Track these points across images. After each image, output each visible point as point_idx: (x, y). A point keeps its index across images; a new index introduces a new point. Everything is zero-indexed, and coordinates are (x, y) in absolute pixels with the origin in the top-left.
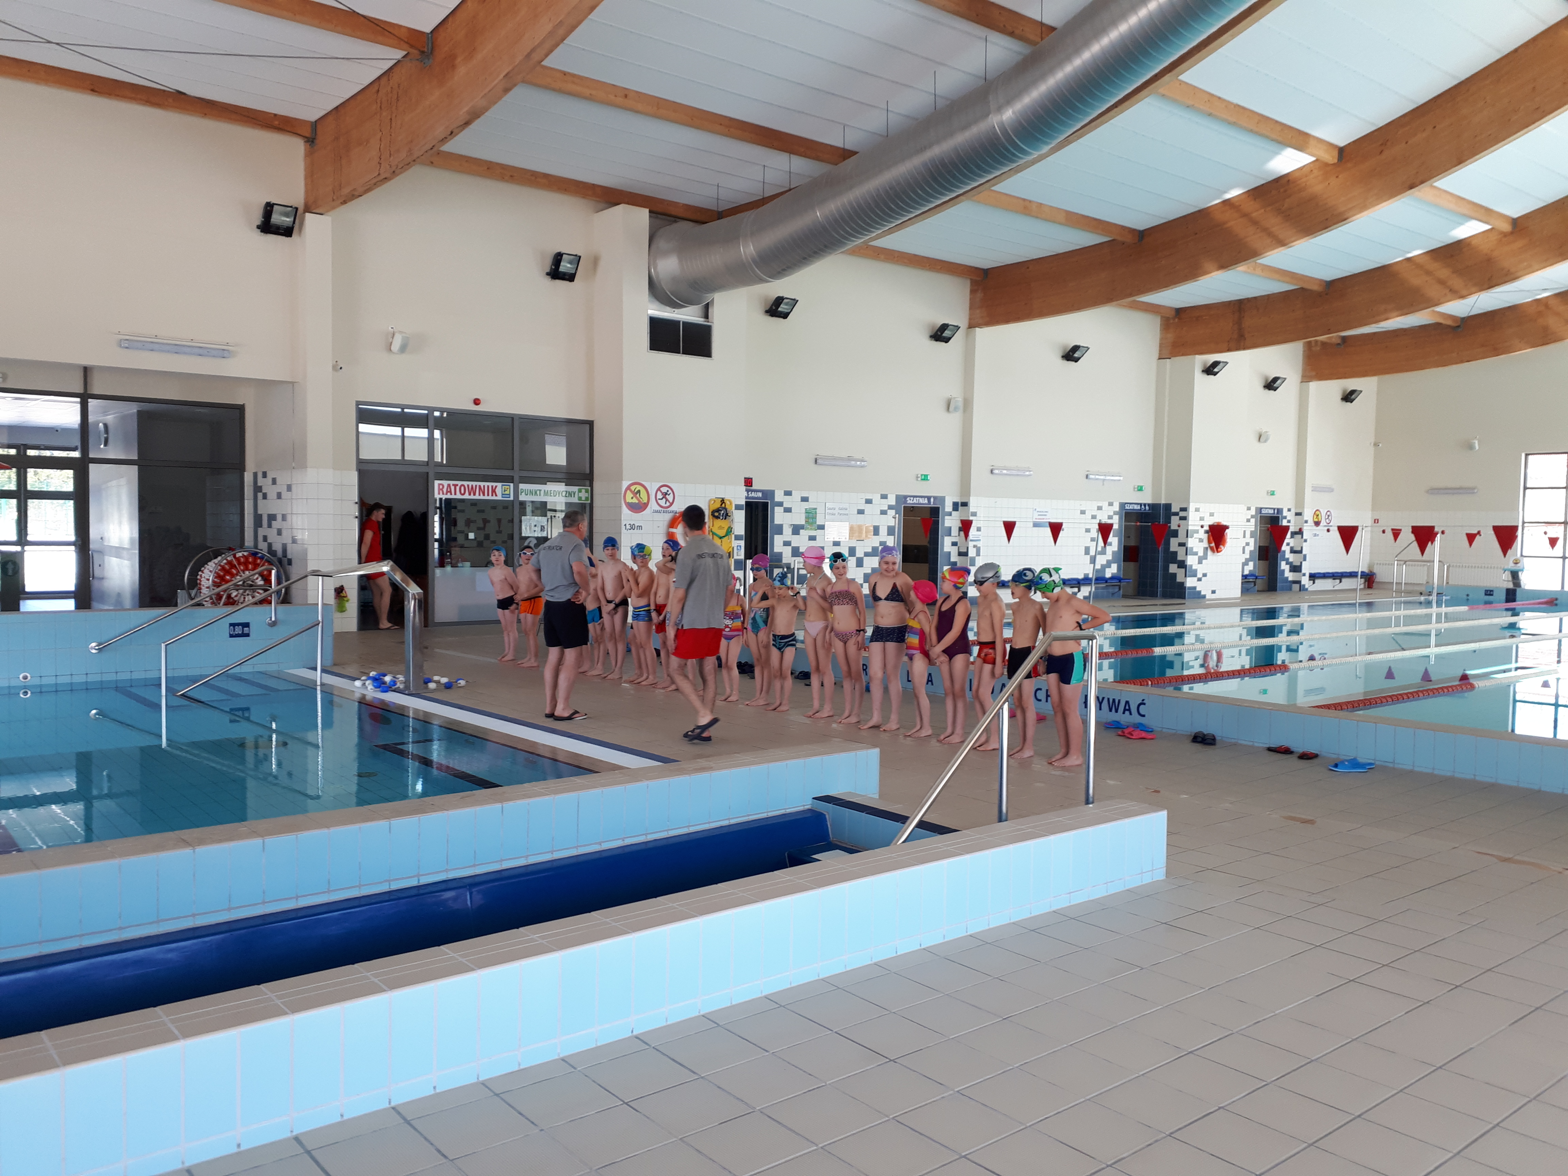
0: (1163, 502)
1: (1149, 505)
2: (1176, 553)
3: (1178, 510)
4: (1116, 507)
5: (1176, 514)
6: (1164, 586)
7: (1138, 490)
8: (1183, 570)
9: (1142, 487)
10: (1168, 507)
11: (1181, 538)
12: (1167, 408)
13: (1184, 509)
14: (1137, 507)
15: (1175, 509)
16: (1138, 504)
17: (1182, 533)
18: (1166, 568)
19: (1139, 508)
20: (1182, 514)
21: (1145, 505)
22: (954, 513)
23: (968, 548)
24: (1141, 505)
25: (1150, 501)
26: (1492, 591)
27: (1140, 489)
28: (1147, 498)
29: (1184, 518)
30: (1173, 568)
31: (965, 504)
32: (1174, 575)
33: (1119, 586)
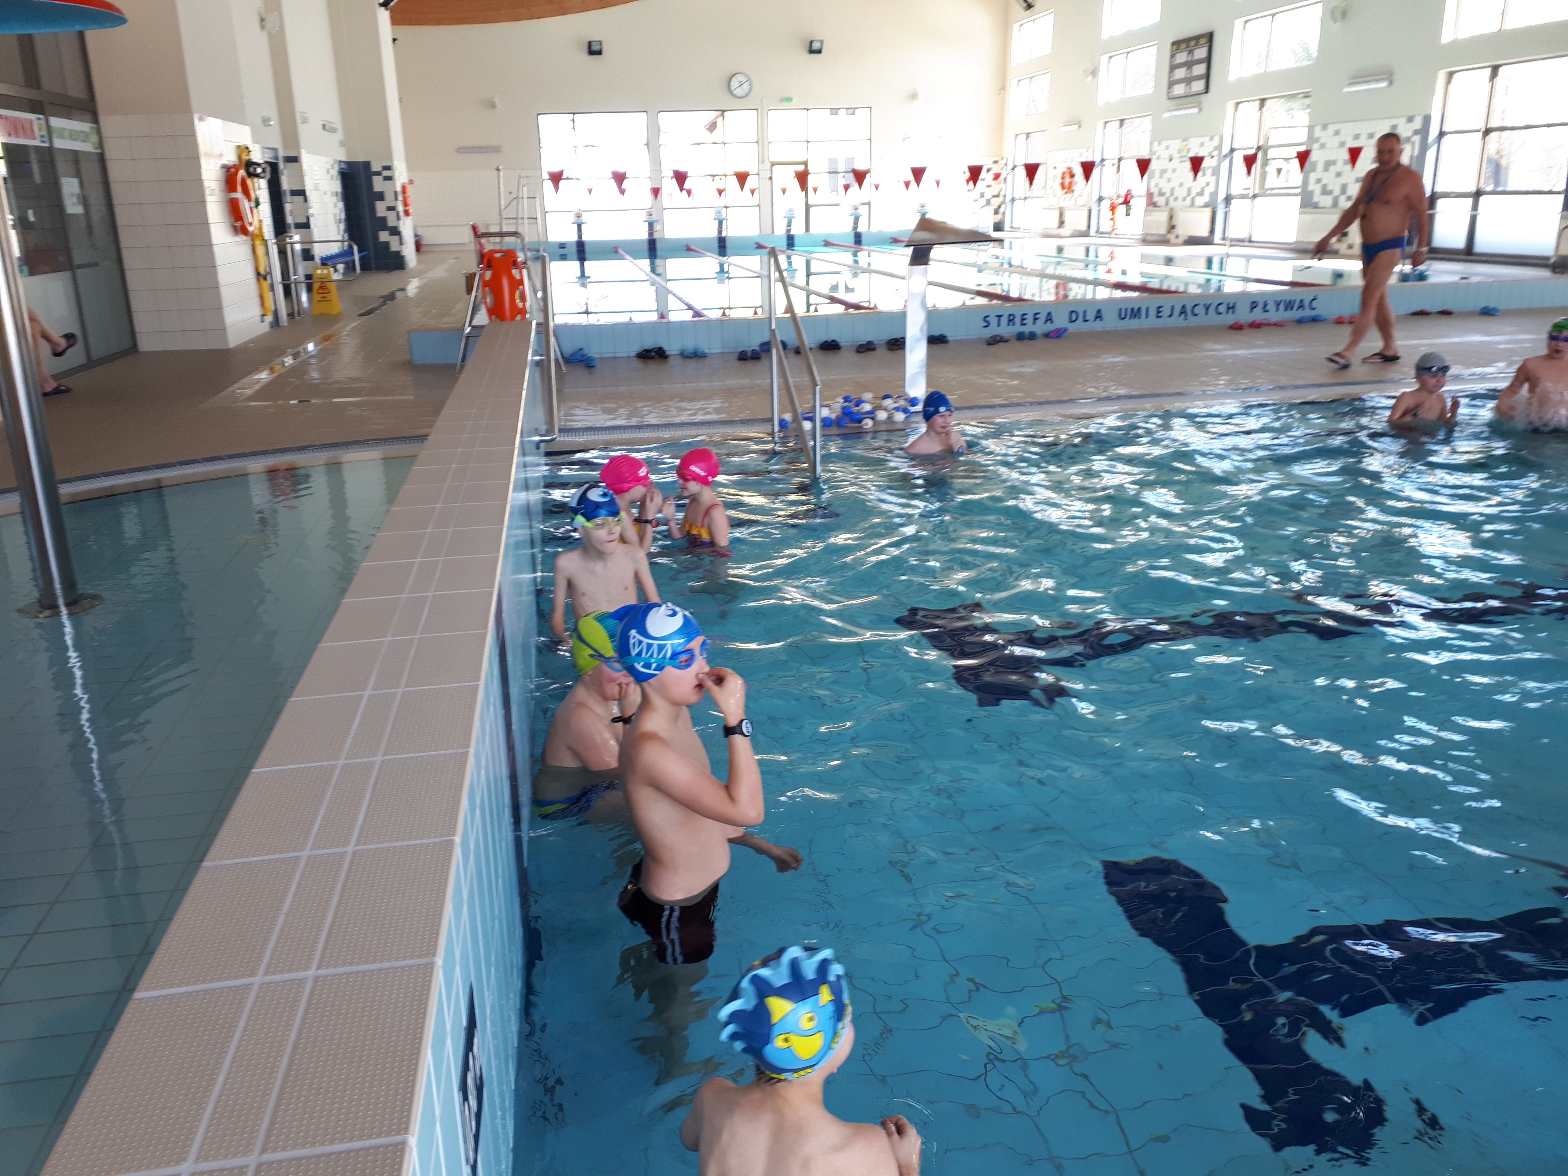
0: (363, 159)
2: (384, 219)
5: (378, 173)
6: (378, 259)
8: (397, 237)
11: (389, 201)
13: (388, 168)
15: (376, 167)
17: (389, 196)
18: (376, 237)
20: (386, 173)
29: (389, 178)
30: (384, 236)
32: (387, 244)
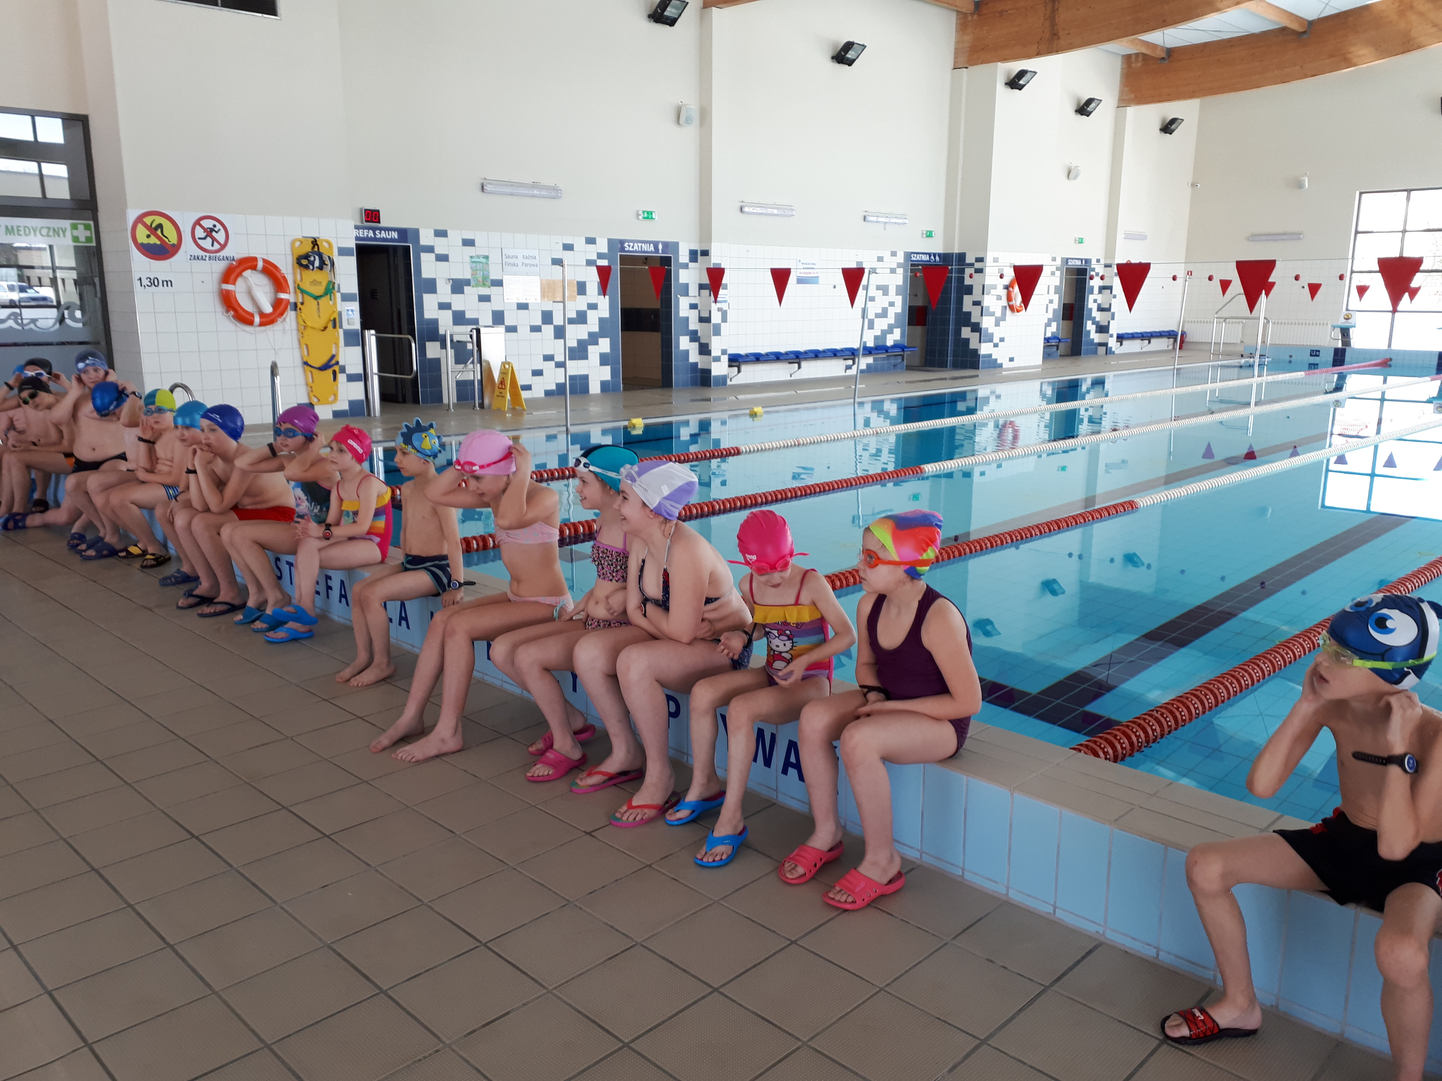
0: (956, 251)
1: (939, 255)
3: (973, 261)
4: (900, 258)
5: (971, 265)
6: (955, 355)
7: (927, 236)
8: (978, 334)
9: (931, 232)
10: (961, 257)
12: (962, 128)
13: (980, 260)
14: (925, 258)
15: (970, 259)
16: (926, 254)
19: (928, 259)
21: (935, 255)
22: (691, 265)
23: (710, 312)
24: (930, 254)
25: (940, 250)
26: (1319, 351)
27: (929, 235)
28: (937, 246)
30: (966, 332)
31: (705, 253)
32: (967, 341)
33: (903, 356)
